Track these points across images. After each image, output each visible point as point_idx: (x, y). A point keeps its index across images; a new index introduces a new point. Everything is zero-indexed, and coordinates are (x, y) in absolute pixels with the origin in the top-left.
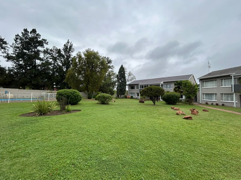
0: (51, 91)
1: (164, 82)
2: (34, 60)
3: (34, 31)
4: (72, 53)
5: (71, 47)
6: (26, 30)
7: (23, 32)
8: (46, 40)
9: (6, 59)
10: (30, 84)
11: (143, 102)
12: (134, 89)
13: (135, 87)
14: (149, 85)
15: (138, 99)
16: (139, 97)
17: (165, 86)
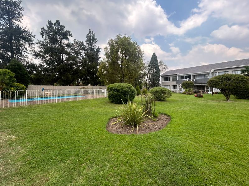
0: (83, 87)
1: (215, 70)
2: (61, 54)
3: (58, 22)
4: (95, 44)
5: (93, 37)
6: (50, 23)
7: (48, 24)
8: (70, 32)
9: (34, 57)
10: (60, 80)
11: (201, 96)
12: (169, 81)
13: (171, 79)
14: (192, 75)
15: (176, 92)
16: (177, 90)
17: (216, 75)
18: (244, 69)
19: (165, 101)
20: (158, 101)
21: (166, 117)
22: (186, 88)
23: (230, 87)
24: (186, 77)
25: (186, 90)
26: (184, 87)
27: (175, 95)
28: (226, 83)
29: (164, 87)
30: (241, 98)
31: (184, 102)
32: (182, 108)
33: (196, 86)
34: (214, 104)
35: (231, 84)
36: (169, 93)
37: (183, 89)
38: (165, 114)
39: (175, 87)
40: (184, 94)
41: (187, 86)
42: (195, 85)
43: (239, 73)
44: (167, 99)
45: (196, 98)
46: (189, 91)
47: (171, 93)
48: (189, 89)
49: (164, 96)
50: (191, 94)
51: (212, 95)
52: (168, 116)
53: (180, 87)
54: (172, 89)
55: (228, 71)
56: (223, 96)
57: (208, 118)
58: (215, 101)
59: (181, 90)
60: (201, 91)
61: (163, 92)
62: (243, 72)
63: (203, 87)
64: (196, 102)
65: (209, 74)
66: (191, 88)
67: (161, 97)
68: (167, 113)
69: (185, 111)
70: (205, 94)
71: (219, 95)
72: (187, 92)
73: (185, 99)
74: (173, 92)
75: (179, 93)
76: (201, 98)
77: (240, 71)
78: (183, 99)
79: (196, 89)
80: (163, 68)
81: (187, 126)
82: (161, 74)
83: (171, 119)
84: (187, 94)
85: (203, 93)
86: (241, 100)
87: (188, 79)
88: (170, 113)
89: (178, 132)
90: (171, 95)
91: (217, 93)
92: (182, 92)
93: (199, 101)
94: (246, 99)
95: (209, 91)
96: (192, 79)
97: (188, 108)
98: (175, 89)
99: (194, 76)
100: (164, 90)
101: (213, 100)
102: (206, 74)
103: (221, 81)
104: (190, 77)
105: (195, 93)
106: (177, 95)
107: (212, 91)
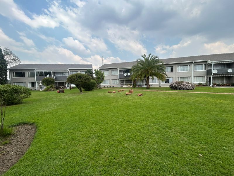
1: (70, 70)
11: (63, 92)
12: (24, 76)
13: (26, 74)
14: (52, 72)
15: (35, 90)
16: (37, 87)
17: (71, 74)
18: (86, 71)
19: (21, 103)
20: (8, 105)
21: (29, 127)
22: (48, 84)
23: (82, 83)
24: (46, 74)
25: (47, 87)
26: (45, 84)
27: (35, 93)
28: (79, 80)
29: (18, 85)
30: (87, 90)
31: (48, 100)
32: (48, 107)
33: (57, 82)
34: (74, 97)
35: (82, 81)
36: (27, 92)
37: (44, 86)
38: (24, 124)
39: (33, 84)
40: (45, 91)
41: (48, 82)
42: (55, 81)
43: (84, 73)
44: (25, 100)
45: (59, 94)
46: (50, 88)
47: (29, 91)
48: (50, 85)
49: (18, 96)
50: (53, 91)
51: (70, 90)
52: (31, 124)
53: (40, 84)
54: (30, 87)
55: (78, 72)
56: (77, 90)
57: (76, 111)
58: (74, 95)
59: (41, 87)
60: (62, 87)
61: (16, 91)
62: (86, 72)
63: (63, 84)
64: (60, 98)
65: (66, 72)
66: (52, 84)
67: (14, 99)
68: (29, 120)
69: (52, 110)
70: (65, 89)
71: (74, 89)
72: (48, 89)
73: (49, 96)
74: (32, 90)
75: (39, 91)
76: (63, 94)
77: (84, 72)
78: (46, 97)
79: (57, 85)
80: (12, 59)
81: (61, 129)
82: (8, 67)
83: (36, 127)
84: (49, 91)
85: (63, 89)
86: (88, 91)
87: (48, 76)
88: (33, 119)
89: (53, 144)
90: (30, 95)
91: (73, 88)
92: (43, 89)
93: (62, 96)
94: (89, 90)
95: (67, 86)
96: (52, 76)
97: (55, 106)
98: (33, 86)
99: (55, 73)
100: (18, 89)
101: (72, 94)
102: (63, 72)
103: (76, 78)
104: (50, 74)
105: (57, 89)
106: (37, 93)
107: (70, 86)
